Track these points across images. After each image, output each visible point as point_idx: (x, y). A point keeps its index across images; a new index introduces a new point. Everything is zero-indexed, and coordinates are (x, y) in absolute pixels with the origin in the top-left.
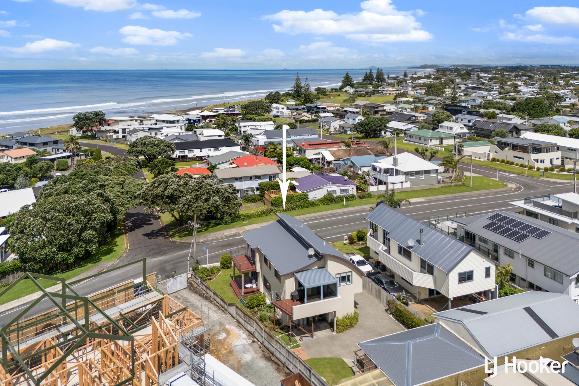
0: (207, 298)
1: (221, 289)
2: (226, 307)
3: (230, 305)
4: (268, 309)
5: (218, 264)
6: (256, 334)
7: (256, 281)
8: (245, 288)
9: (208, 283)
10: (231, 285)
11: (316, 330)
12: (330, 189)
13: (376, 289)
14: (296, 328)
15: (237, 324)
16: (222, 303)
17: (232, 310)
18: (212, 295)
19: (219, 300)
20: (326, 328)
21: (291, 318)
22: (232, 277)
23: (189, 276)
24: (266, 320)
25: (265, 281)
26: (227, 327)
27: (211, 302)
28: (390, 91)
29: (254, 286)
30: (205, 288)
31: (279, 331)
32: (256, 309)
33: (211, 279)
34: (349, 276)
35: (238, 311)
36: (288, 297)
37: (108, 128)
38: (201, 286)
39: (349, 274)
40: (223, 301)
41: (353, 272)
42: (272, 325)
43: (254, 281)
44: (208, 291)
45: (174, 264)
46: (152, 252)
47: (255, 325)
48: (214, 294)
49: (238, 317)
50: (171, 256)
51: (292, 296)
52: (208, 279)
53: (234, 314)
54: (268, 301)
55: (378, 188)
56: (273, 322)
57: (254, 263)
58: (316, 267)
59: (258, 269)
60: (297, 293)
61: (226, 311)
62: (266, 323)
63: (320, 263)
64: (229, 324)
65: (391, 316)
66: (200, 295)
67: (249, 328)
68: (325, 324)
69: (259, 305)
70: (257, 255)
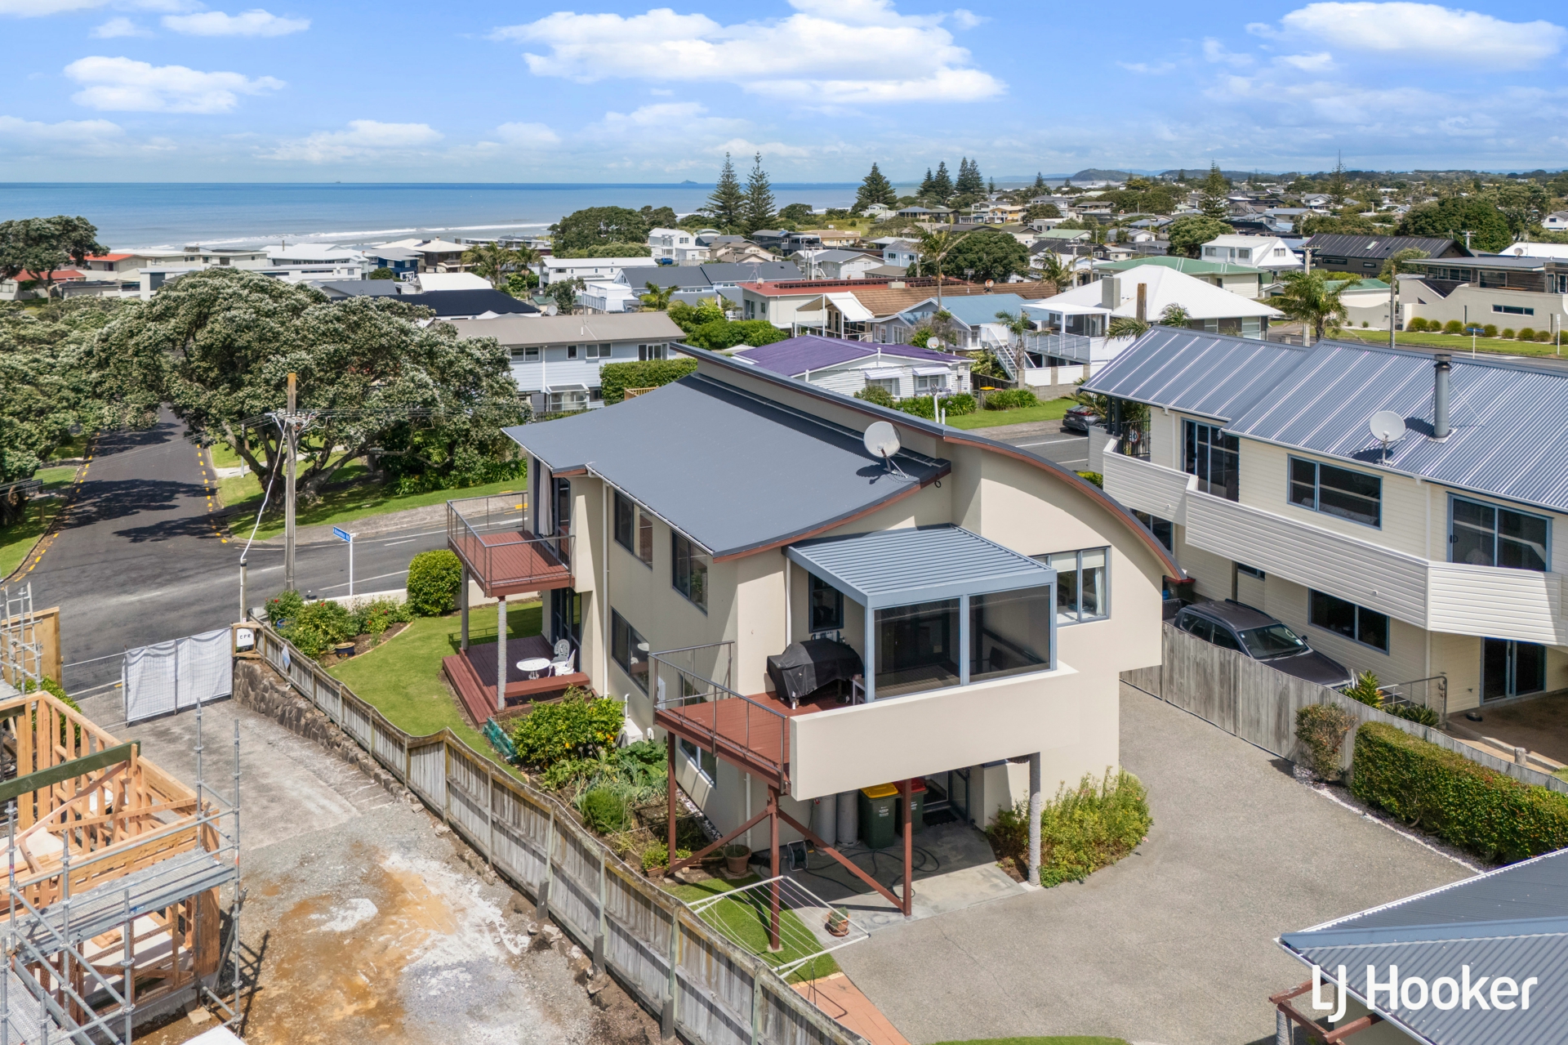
0: (313, 732)
1: (396, 688)
2: (399, 759)
3: (418, 748)
4: (636, 766)
5: (399, 597)
6: (559, 899)
7: (575, 647)
8: (515, 676)
9: (337, 670)
10: (447, 675)
11: (920, 872)
12: (874, 375)
14: (800, 859)
15: (449, 845)
16: (380, 744)
17: (430, 772)
18: (335, 708)
19: (364, 731)
20: (972, 859)
21: (777, 782)
22: (455, 644)
23: (245, 638)
24: (618, 820)
25: (623, 640)
26: (394, 862)
27: (331, 745)
28: (1004, 212)
29: (563, 668)
30: (308, 686)
31: (700, 877)
32: (567, 766)
33: (351, 652)
35: (460, 772)
36: (751, 682)
37: (109, 276)
38: (293, 678)
39: (1092, 562)
40: (388, 735)
42: (654, 848)
43: (562, 646)
44: (323, 698)
47: (552, 843)
48: (348, 703)
49: (458, 811)
51: (774, 671)
52: (338, 652)
53: (438, 794)
54: (633, 732)
56: (660, 832)
57: (561, 555)
58: (910, 523)
59: (584, 577)
60: (805, 658)
61: (395, 781)
62: (622, 839)
63: (933, 501)
64: (406, 847)
66: (282, 720)
67: (521, 864)
68: (964, 839)
69: (583, 751)
70: (580, 505)
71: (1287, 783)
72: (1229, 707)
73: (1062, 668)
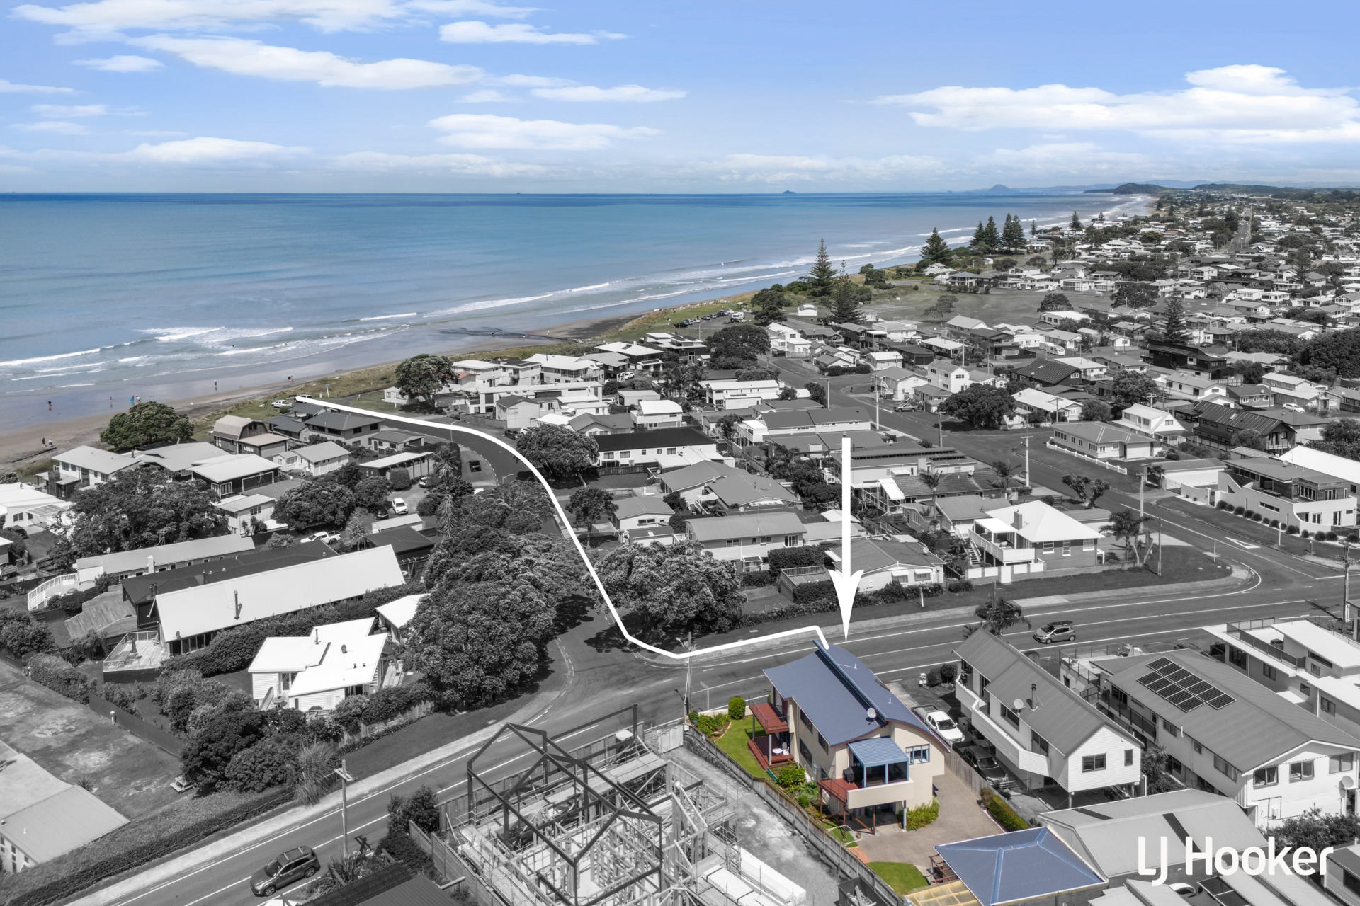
0: (717, 765)
1: (737, 752)
2: (750, 782)
3: (756, 780)
4: (810, 789)
5: (725, 711)
6: (798, 824)
7: (788, 746)
8: (773, 754)
9: (715, 741)
10: (750, 748)
11: (878, 824)
12: (896, 574)
13: (965, 769)
14: (851, 819)
15: (767, 807)
16: (742, 775)
17: (760, 787)
18: (726, 761)
19: (737, 771)
20: (892, 822)
21: (845, 803)
22: (750, 735)
23: (687, 728)
24: (807, 805)
25: (803, 749)
26: (755, 810)
27: (726, 772)
28: (1033, 280)
29: (786, 753)
30: (713, 750)
31: (828, 821)
32: (793, 788)
33: (718, 735)
34: (924, 751)
35: (770, 790)
36: (839, 775)
37: (456, 388)
38: (707, 745)
39: (924, 748)
40: (745, 773)
41: (932, 747)
42: (816, 813)
43: (784, 744)
44: (719, 755)
45: (653, 703)
46: (614, 679)
47: (796, 811)
48: (730, 760)
49: (769, 798)
50: (646, 688)
51: (844, 773)
52: (715, 735)
53: (763, 793)
54: (808, 778)
55: (983, 573)
56: (818, 808)
57: (784, 718)
58: (878, 736)
59: (792, 729)
60: (852, 772)
61: (749, 788)
62: (808, 809)
63: (885, 731)
64: (757, 806)
65: (985, 812)
66: (706, 759)
67: (787, 815)
68: (889, 816)
69: (796, 783)
70: (791, 707)
71: (978, 807)
72: (971, 783)
73: (910, 780)
